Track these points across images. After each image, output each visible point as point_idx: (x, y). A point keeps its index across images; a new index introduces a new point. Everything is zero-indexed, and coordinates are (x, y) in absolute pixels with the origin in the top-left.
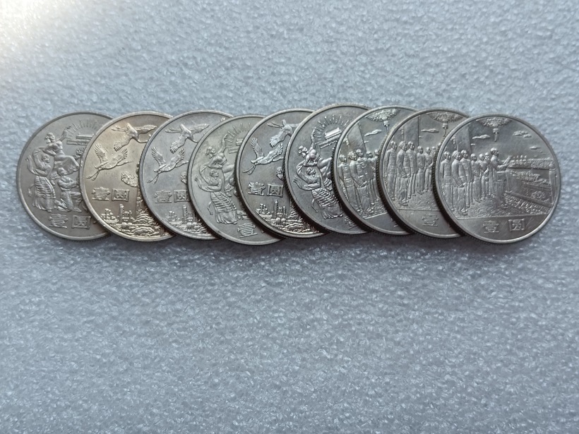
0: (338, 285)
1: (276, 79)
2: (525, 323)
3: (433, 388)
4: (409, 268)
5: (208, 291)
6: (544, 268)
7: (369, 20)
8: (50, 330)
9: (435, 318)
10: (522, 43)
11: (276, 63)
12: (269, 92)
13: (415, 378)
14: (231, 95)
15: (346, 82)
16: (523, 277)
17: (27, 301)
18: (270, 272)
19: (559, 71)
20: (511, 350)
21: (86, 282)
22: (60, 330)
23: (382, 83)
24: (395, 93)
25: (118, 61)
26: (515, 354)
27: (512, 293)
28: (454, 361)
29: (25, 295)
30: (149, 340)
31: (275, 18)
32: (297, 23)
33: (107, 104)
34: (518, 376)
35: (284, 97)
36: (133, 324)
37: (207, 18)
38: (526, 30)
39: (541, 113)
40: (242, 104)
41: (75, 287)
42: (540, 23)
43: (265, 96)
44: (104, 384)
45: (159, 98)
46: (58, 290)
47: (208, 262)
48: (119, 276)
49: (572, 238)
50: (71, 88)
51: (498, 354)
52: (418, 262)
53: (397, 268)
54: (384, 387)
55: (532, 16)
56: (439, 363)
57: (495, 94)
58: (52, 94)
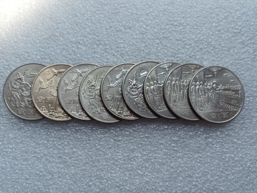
0: (145, 141)
1: (119, 50)
2: (229, 159)
3: (188, 188)
4: (177, 134)
5: (88, 143)
6: (237, 134)
7: (160, 24)
8: (17, 160)
9: (189, 156)
10: (227, 35)
11: (119, 42)
12: (116, 55)
13: (180, 183)
14: (99, 56)
15: (149, 51)
16: (228, 138)
17: (7, 147)
18: (116, 135)
19: (244, 47)
20: (222, 171)
21: (33, 139)
22: (21, 160)
23: (166, 52)
24: (171, 56)
25: (49, 41)
26: (224, 173)
27: (223, 145)
28: (197, 175)
29: (6, 144)
30: (61, 165)
31: (119, 23)
32: (128, 25)
33: (44, 60)
34: (226, 183)
35: (122, 57)
36: (54, 158)
37: (89, 22)
38: (229, 29)
39: (236, 66)
40: (104, 60)
41: (28, 141)
42: (235, 26)
43: (114, 57)
44: (41, 185)
45: (67, 57)
46: (21, 142)
47: (88, 130)
48: (48, 136)
49: (249, 121)
50: (28, 53)
51: (217, 173)
52: (181, 131)
53: (172, 134)
54: (166, 187)
55: (232, 23)
56: (191, 177)
57: (215, 57)
58: (20, 55)
